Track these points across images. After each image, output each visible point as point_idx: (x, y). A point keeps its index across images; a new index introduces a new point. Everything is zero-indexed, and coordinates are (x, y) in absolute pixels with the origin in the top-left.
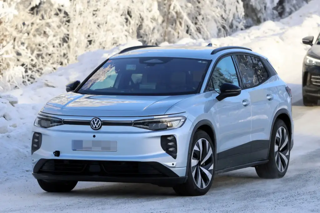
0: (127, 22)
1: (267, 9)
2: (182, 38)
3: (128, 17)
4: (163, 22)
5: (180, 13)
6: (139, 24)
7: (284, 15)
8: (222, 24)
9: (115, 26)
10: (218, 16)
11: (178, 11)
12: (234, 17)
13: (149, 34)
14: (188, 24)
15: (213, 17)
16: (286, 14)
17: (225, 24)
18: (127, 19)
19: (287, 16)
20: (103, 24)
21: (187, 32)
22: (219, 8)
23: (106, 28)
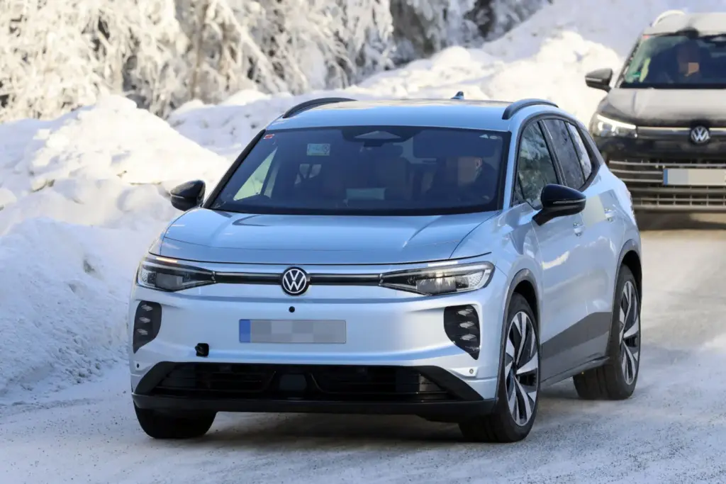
0: (96, 49)
1: (449, 18)
2: (237, 90)
3: (100, 36)
4: (189, 48)
5: (232, 27)
6: (129, 54)
7: (493, 31)
8: (336, 54)
9: (66, 60)
10: (327, 36)
11: (227, 22)
12: (367, 37)
13: (154, 80)
14: (251, 54)
15: (315, 37)
16: (498, 30)
17: (346, 54)
18: (97, 42)
19: (500, 36)
20: (37, 54)
21: (250, 74)
22: (329, 15)
23: (43, 65)
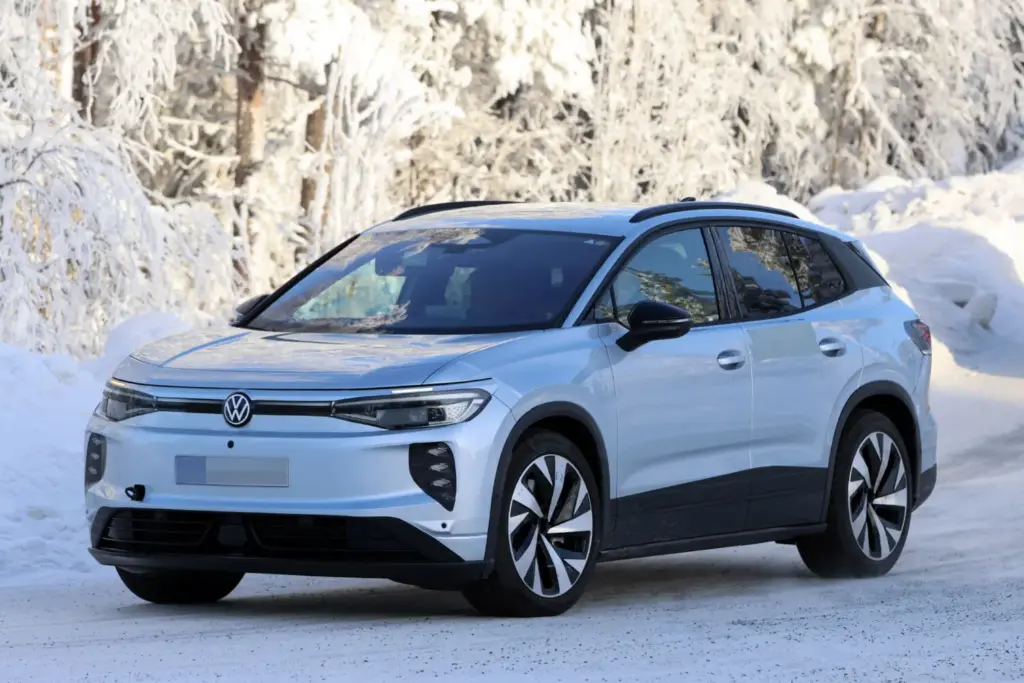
0: (736, 136)
2: (877, 175)
3: (740, 122)
4: (829, 134)
5: (872, 113)
6: (768, 140)
8: (977, 139)
9: (706, 146)
10: (968, 122)
11: (867, 108)
12: (1009, 123)
13: (793, 167)
14: (891, 140)
15: (955, 123)
17: (986, 140)
18: (737, 129)
20: (677, 141)
21: (890, 160)
22: (971, 102)
23: (684, 152)
